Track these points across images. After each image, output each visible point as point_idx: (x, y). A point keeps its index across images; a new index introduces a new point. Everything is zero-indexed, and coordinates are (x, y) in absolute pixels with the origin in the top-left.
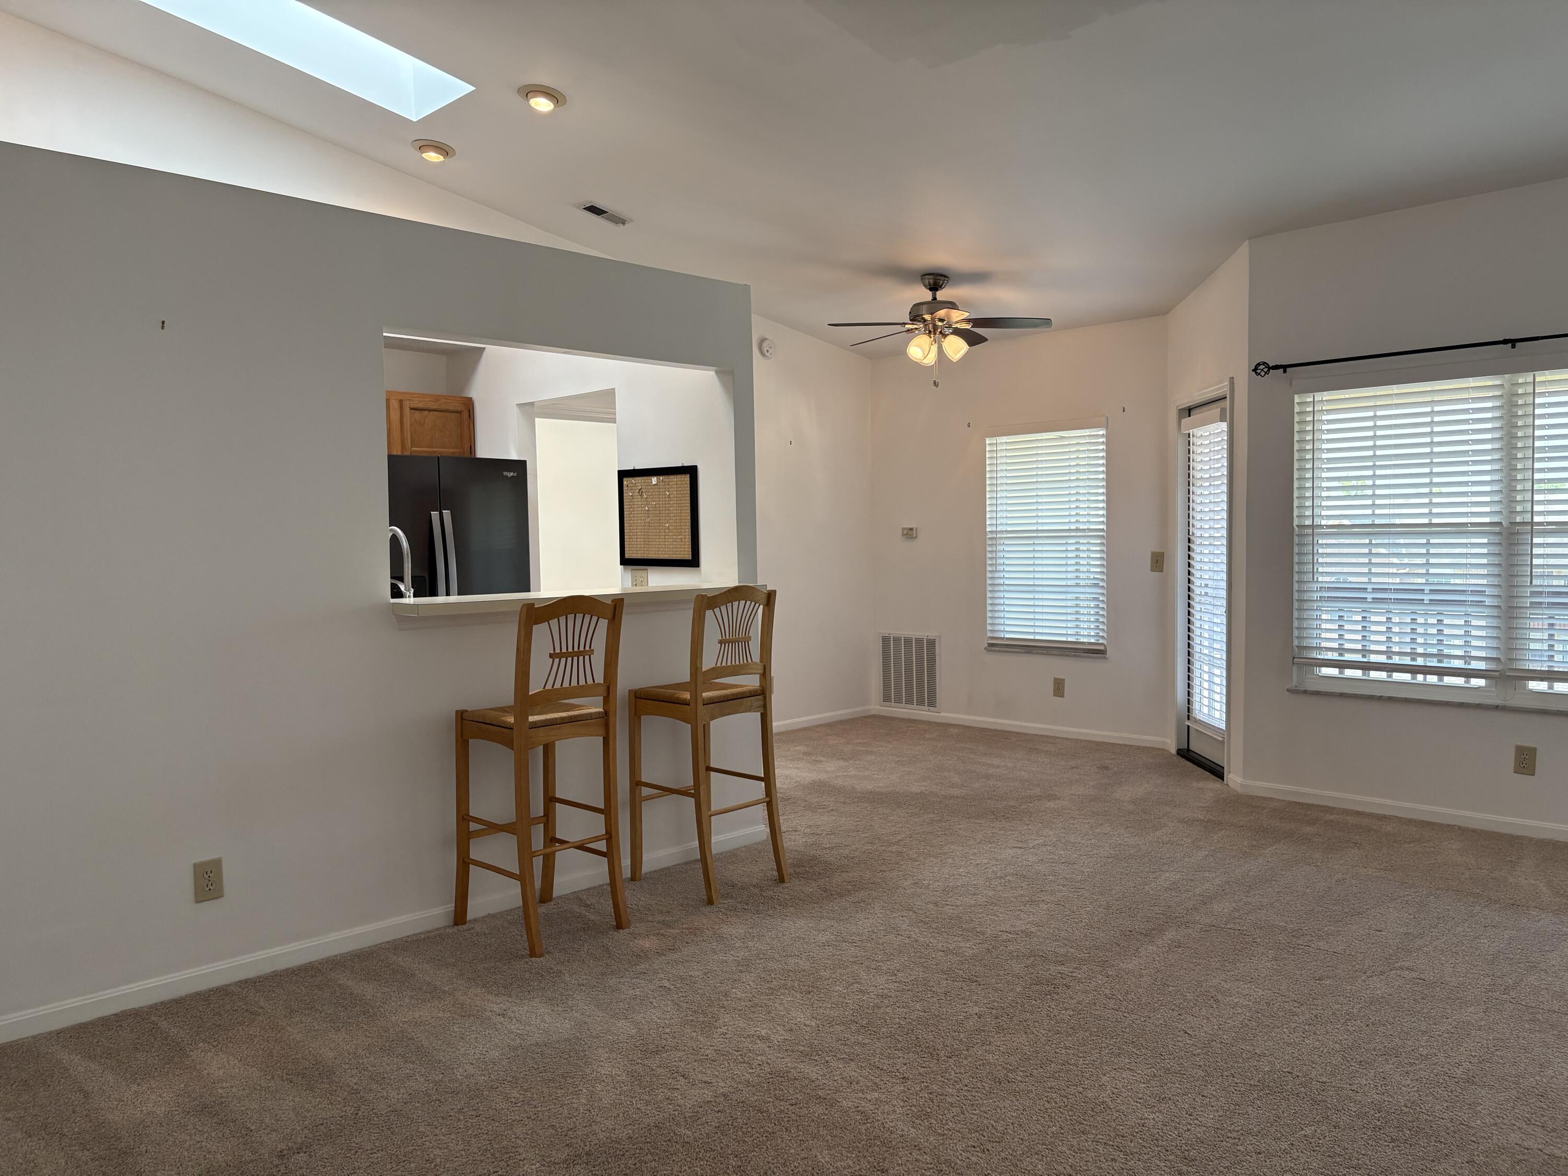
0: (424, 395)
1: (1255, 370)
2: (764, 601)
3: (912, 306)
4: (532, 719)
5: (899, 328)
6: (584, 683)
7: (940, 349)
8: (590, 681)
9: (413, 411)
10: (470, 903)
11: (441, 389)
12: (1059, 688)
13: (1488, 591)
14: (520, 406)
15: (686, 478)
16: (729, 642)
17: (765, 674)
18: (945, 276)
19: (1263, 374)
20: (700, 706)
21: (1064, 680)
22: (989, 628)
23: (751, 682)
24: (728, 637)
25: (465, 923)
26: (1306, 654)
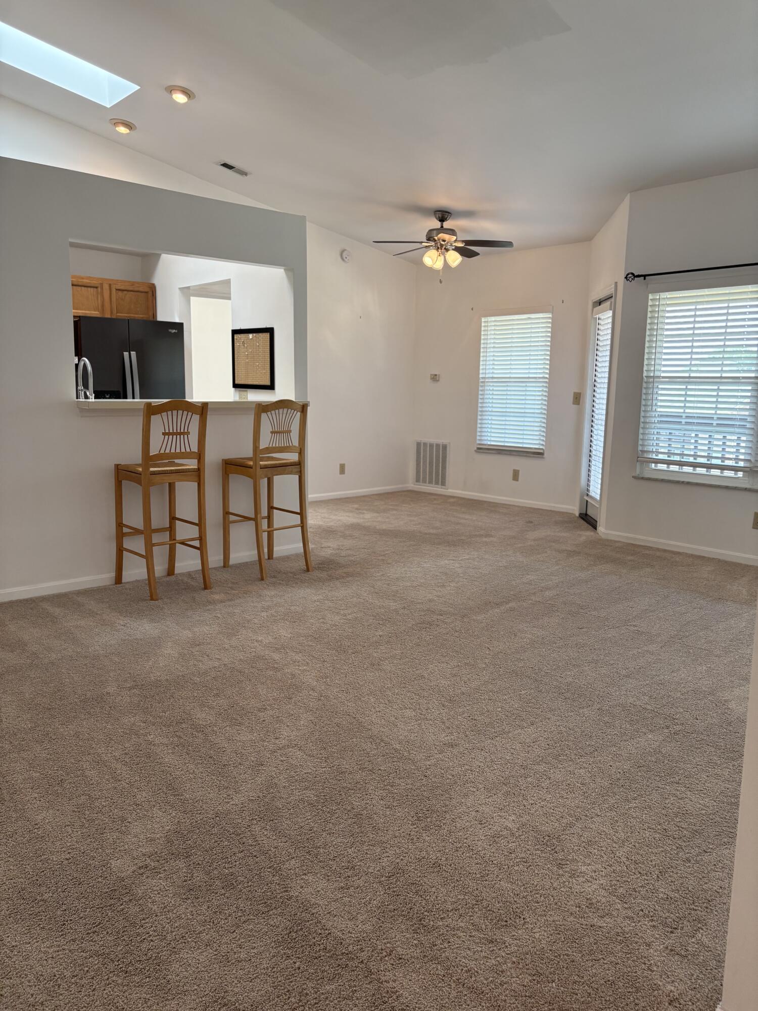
0: (124, 282)
1: (626, 278)
2: (301, 410)
3: (427, 231)
4: (152, 469)
5: (418, 245)
6: (184, 451)
7: (445, 260)
8: (188, 450)
9: (117, 291)
10: (124, 573)
11: (138, 278)
12: (516, 475)
13: (749, 419)
14: (180, 288)
15: (267, 335)
16: (277, 432)
17: (301, 451)
18: (449, 213)
19: (630, 279)
20: (258, 469)
21: (519, 471)
22: (478, 438)
23: (293, 457)
24: (276, 430)
25: (122, 583)
26: (645, 455)
